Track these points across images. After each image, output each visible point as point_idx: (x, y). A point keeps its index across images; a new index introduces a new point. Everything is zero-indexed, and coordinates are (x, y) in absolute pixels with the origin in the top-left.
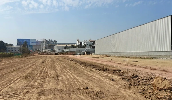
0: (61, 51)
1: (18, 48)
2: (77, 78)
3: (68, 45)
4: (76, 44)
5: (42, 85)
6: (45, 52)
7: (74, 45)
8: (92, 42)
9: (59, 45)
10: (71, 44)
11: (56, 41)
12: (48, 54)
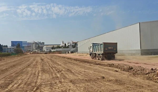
0: (48, 51)
1: (13, 49)
3: (54, 46)
4: (61, 45)
6: (35, 52)
7: (60, 46)
8: (74, 43)
9: (47, 46)
10: (57, 45)
11: (44, 43)
12: (38, 53)
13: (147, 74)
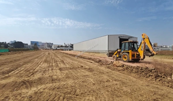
0: (55, 48)
1: (32, 46)
2: (73, 62)
3: (59, 46)
5: (58, 65)
6: (47, 49)
7: (63, 46)
9: (54, 45)
13: (108, 64)
